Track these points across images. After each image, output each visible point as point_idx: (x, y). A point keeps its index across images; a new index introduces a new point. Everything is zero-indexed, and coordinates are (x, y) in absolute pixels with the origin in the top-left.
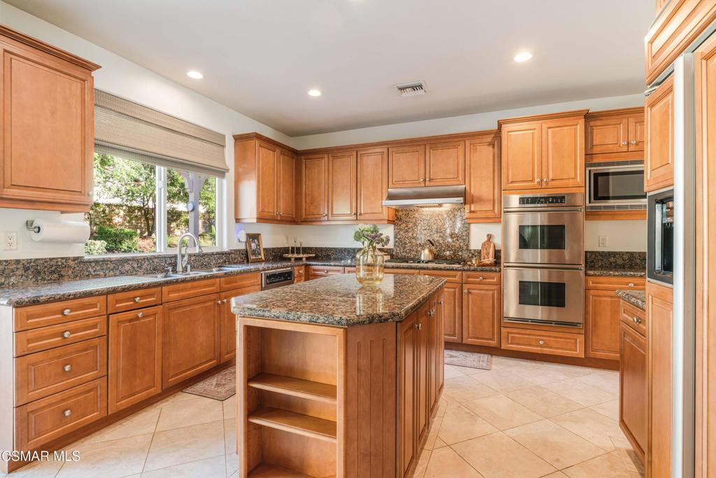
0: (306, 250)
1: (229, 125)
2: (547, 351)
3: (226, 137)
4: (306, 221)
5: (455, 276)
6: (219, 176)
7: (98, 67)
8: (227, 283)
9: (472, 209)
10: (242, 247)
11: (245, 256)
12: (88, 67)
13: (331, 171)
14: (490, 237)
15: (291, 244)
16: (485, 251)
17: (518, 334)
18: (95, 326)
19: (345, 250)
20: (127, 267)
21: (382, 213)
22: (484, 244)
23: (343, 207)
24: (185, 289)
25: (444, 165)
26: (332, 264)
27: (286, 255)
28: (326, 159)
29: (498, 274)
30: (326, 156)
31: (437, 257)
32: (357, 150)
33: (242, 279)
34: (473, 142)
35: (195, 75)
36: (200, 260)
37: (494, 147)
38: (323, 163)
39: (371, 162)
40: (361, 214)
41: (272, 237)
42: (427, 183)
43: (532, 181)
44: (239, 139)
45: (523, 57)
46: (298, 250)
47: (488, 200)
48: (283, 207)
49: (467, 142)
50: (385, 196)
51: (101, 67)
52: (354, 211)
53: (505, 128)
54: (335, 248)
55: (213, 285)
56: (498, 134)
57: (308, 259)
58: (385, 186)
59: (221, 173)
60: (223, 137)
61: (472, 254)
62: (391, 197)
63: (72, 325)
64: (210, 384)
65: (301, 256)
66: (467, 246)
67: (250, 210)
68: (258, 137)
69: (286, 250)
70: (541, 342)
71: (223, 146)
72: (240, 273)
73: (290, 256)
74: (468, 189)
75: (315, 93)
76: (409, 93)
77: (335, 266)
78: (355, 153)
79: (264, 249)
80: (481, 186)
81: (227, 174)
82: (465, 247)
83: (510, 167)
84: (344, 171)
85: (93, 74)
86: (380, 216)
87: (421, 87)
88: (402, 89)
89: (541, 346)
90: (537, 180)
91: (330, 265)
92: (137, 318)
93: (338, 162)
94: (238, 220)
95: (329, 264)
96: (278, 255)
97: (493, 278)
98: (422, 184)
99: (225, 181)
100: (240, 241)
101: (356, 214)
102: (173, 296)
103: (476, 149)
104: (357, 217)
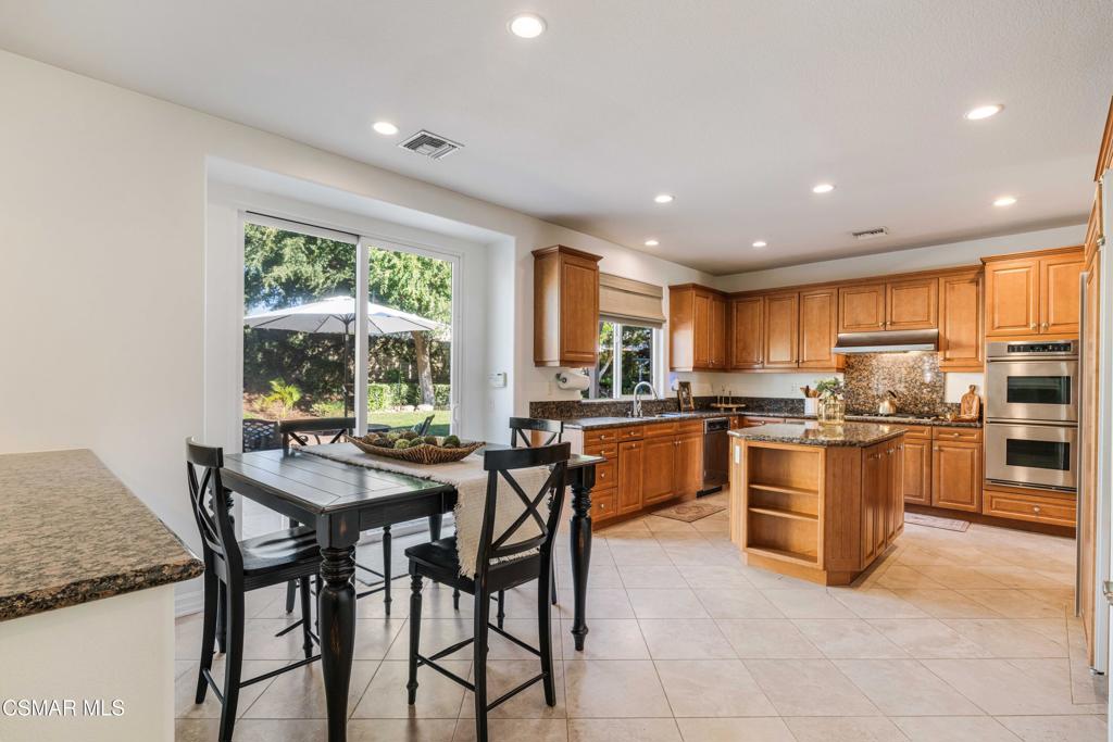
0: (735, 400)
1: (665, 278)
2: (1045, 519)
3: (664, 289)
4: (737, 369)
5: (923, 432)
6: (656, 327)
7: (601, 258)
8: (681, 426)
9: (948, 356)
10: (674, 395)
11: (676, 404)
12: (595, 259)
13: (767, 314)
14: (973, 389)
15: (718, 393)
16: (966, 405)
17: (1005, 498)
18: (612, 450)
19: (782, 400)
20: (603, 411)
21: (830, 360)
22: (965, 397)
23: (780, 352)
24: (656, 429)
25: (910, 309)
26: (771, 414)
27: (714, 405)
28: (762, 302)
29: (979, 431)
30: (761, 298)
31: (899, 411)
32: (799, 292)
33: (690, 425)
34: (950, 279)
35: (652, 243)
36: (648, 407)
37: (977, 284)
38: (758, 307)
39: (816, 304)
40: (803, 362)
41: (699, 389)
42: (888, 327)
43: (1027, 325)
44: (673, 289)
46: (727, 400)
47: (970, 346)
48: (712, 357)
49: (942, 281)
50: (834, 343)
52: (795, 358)
53: (989, 268)
54: (769, 399)
55: (671, 428)
56: (980, 270)
57: (738, 409)
58: (834, 330)
59: (659, 324)
60: (661, 288)
61: (949, 408)
62: (841, 343)
63: (604, 446)
64: (672, 511)
65: (730, 406)
66: (942, 399)
67: (686, 360)
68: (695, 286)
69: (714, 399)
70: (1036, 509)
71: (660, 298)
72: (690, 419)
73: (719, 405)
74: (942, 333)
75: (760, 244)
76: (867, 237)
77: (774, 416)
78: (797, 295)
79: (694, 398)
80: (957, 329)
81: (664, 325)
82: (940, 401)
83: (996, 310)
84: (783, 318)
85: (599, 263)
86: (828, 364)
87: (881, 230)
88: (858, 234)
89: (1036, 514)
90: (1032, 325)
91: (769, 416)
92: (632, 448)
93: (776, 305)
94: (672, 369)
95: (766, 415)
96: (705, 404)
97: (973, 435)
98: (882, 329)
99: (662, 331)
100: (673, 389)
101: (798, 361)
102: (649, 433)
103: (953, 288)
104: (799, 365)
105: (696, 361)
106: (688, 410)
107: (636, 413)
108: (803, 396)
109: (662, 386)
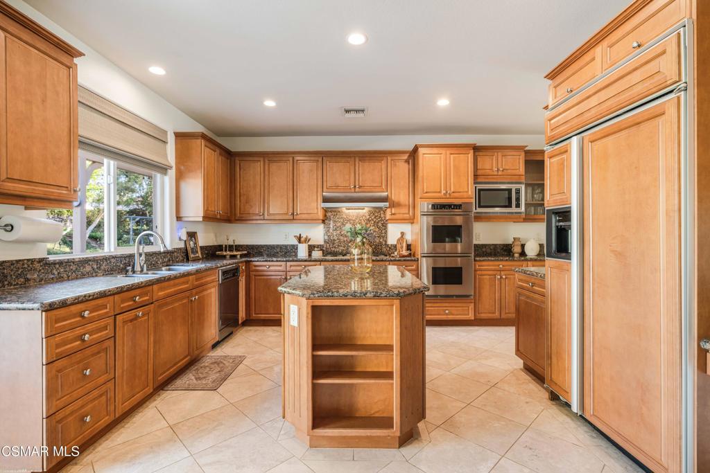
0: (238, 248)
1: (172, 122)
2: (451, 317)
3: (169, 133)
4: (241, 220)
6: (160, 172)
7: (81, 54)
8: (197, 280)
9: (393, 212)
10: (182, 245)
11: (185, 255)
12: (67, 52)
13: (267, 173)
14: (403, 234)
15: (222, 241)
16: (400, 246)
17: (431, 307)
18: (105, 328)
19: (277, 246)
21: (317, 213)
22: (398, 240)
23: (278, 206)
25: (370, 175)
26: (275, 260)
27: (218, 253)
28: (262, 163)
29: (416, 263)
30: (262, 159)
32: (293, 157)
33: (206, 277)
34: (394, 158)
35: (157, 71)
37: (409, 164)
38: (259, 165)
39: (307, 169)
40: (297, 214)
41: (206, 238)
42: (357, 190)
43: (440, 192)
44: (179, 136)
45: (443, 102)
46: (231, 248)
47: (405, 205)
48: (219, 208)
49: (389, 158)
50: (320, 199)
51: (84, 55)
52: (291, 211)
53: (421, 151)
54: (267, 245)
55: (187, 283)
56: (414, 153)
57: (242, 256)
58: (320, 190)
59: (163, 169)
60: (165, 132)
61: (390, 248)
62: (326, 200)
63: (90, 327)
65: (235, 253)
66: (386, 242)
67: (195, 205)
68: (203, 136)
69: (220, 248)
70: (447, 312)
71: (165, 142)
73: (225, 253)
74: (390, 195)
75: (270, 103)
76: (352, 115)
77: (277, 261)
78: (291, 159)
79: (201, 247)
80: (400, 193)
81: (169, 171)
82: (384, 243)
83: (425, 181)
84: (279, 174)
85: (76, 60)
86: (317, 217)
87: (363, 111)
88: (347, 111)
89: (447, 314)
90: (443, 192)
91: (272, 261)
92: (137, 317)
93: (274, 167)
94: (179, 218)
95: (271, 259)
96: (212, 253)
97: (413, 266)
98: (353, 190)
99: (167, 179)
100: (180, 239)
101: (293, 214)
102: (161, 293)
103: (396, 165)
104: (293, 218)
105: (206, 211)
106: (196, 260)
107: (138, 268)
108: (295, 242)
109: (168, 236)
